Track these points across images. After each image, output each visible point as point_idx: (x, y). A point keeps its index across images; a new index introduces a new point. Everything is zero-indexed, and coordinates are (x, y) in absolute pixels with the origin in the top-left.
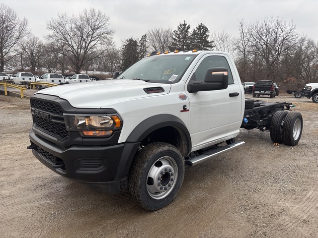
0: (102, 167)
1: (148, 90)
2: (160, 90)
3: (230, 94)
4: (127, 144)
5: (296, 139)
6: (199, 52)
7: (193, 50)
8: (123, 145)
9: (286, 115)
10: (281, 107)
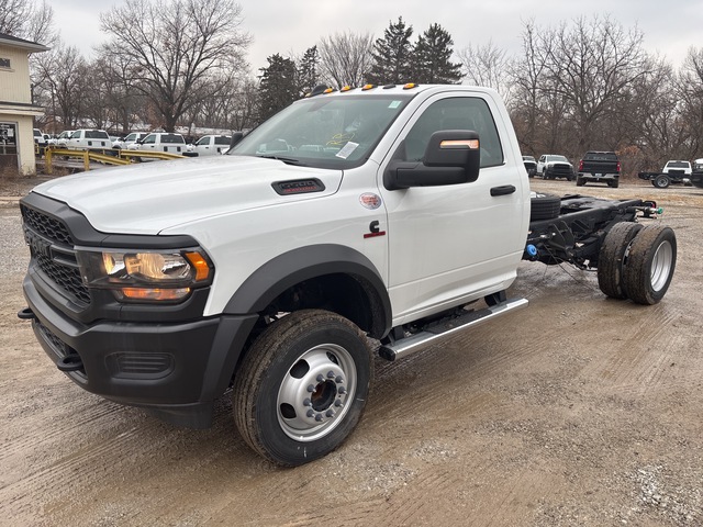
0: (167, 372)
1: (284, 188)
2: (314, 185)
3: (492, 190)
4: (225, 318)
5: (657, 288)
6: (422, 87)
7: (407, 85)
8: (218, 319)
9: (637, 232)
10: (628, 212)
